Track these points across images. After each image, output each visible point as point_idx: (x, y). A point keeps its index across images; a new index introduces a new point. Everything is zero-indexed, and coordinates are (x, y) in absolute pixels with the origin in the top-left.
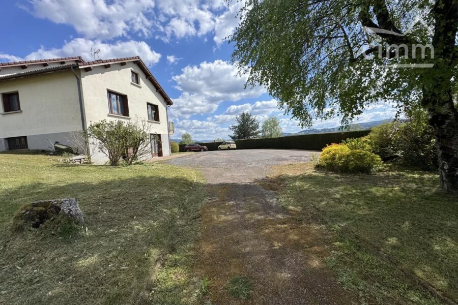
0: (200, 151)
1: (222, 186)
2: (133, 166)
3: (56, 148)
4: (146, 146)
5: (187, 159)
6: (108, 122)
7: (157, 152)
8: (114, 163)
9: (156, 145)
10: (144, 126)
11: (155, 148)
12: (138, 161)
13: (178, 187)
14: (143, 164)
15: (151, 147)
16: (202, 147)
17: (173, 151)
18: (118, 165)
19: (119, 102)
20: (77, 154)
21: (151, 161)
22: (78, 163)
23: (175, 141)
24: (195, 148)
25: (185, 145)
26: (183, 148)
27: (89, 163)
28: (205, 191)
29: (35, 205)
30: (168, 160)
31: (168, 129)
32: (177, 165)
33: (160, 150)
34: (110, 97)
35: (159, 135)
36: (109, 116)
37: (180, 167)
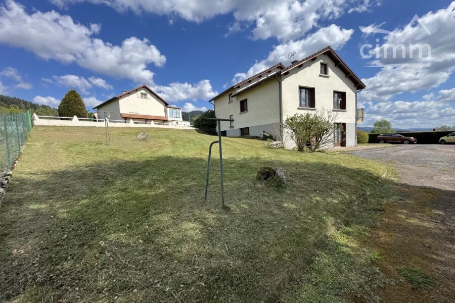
0: (402, 143)
1: (427, 190)
2: (316, 153)
3: (264, 135)
4: (329, 136)
5: (377, 152)
6: (299, 115)
7: (340, 142)
8: (301, 149)
9: (340, 134)
10: (329, 117)
11: (338, 138)
12: (320, 149)
13: (359, 178)
14: (324, 152)
15: (334, 137)
16: (407, 138)
17: (359, 141)
18: (303, 151)
19: (307, 96)
20: (275, 140)
21: (333, 150)
22: (275, 147)
23: (365, 129)
24: (394, 139)
25: (379, 135)
26: (374, 139)
27: (283, 148)
28: (396, 189)
29: (265, 168)
30: (352, 151)
31: (356, 117)
32: (363, 157)
33: (344, 139)
34: (300, 92)
35: (344, 124)
36: (298, 109)
37: (366, 160)
